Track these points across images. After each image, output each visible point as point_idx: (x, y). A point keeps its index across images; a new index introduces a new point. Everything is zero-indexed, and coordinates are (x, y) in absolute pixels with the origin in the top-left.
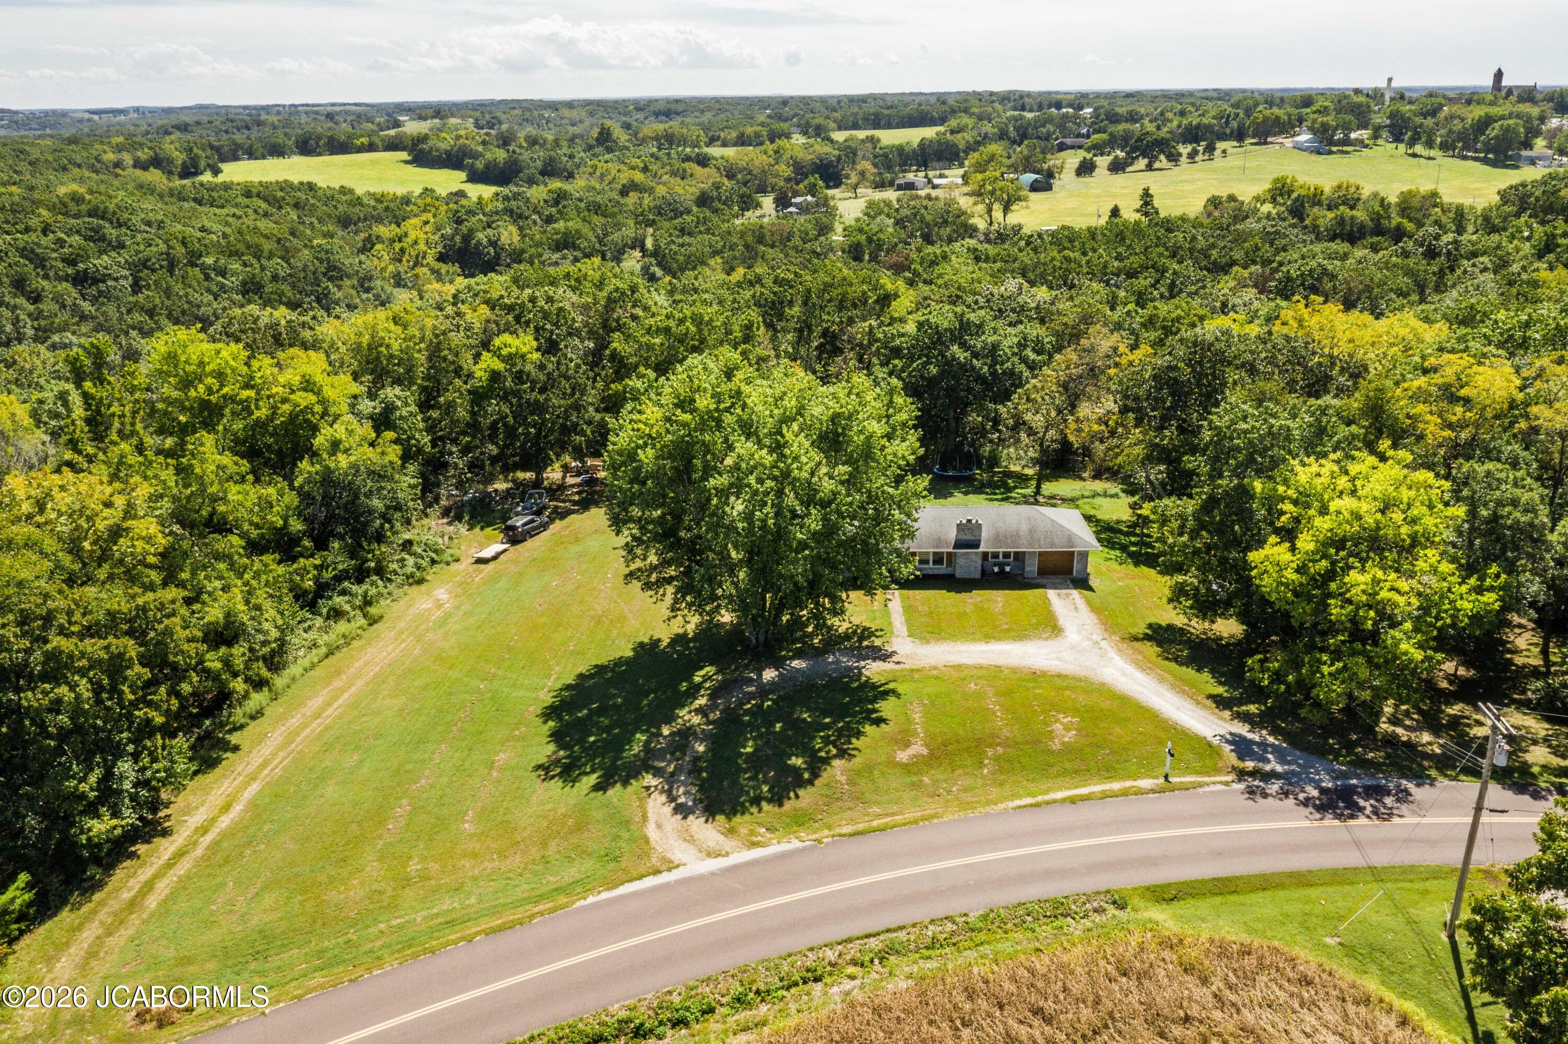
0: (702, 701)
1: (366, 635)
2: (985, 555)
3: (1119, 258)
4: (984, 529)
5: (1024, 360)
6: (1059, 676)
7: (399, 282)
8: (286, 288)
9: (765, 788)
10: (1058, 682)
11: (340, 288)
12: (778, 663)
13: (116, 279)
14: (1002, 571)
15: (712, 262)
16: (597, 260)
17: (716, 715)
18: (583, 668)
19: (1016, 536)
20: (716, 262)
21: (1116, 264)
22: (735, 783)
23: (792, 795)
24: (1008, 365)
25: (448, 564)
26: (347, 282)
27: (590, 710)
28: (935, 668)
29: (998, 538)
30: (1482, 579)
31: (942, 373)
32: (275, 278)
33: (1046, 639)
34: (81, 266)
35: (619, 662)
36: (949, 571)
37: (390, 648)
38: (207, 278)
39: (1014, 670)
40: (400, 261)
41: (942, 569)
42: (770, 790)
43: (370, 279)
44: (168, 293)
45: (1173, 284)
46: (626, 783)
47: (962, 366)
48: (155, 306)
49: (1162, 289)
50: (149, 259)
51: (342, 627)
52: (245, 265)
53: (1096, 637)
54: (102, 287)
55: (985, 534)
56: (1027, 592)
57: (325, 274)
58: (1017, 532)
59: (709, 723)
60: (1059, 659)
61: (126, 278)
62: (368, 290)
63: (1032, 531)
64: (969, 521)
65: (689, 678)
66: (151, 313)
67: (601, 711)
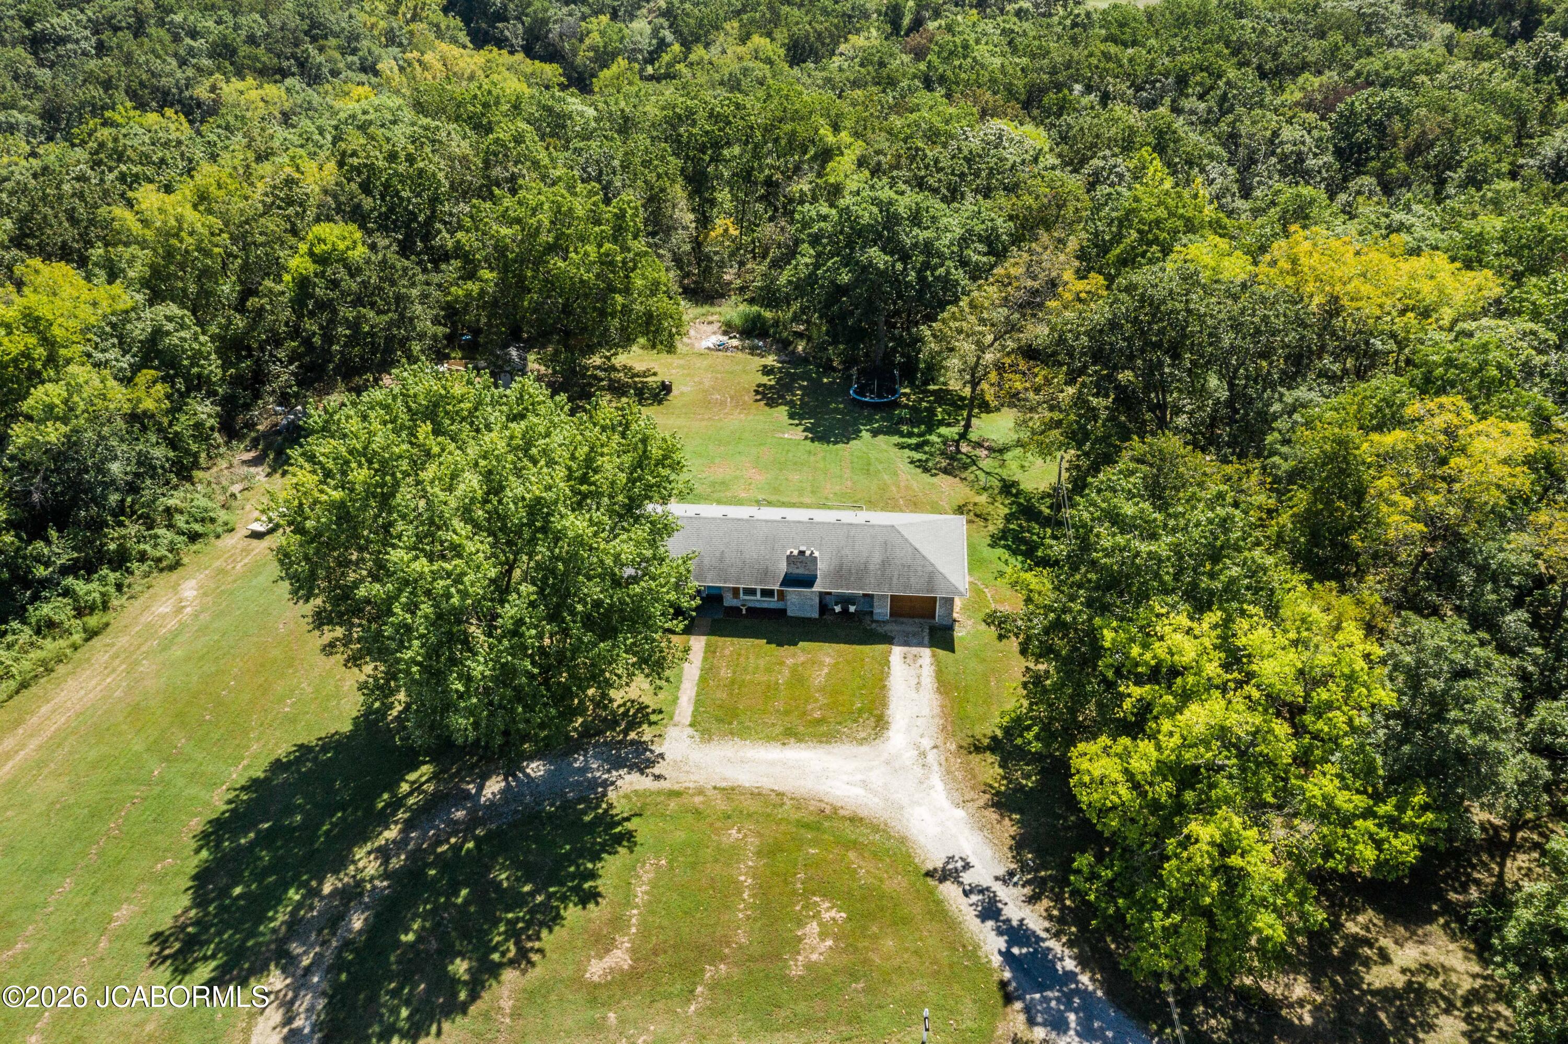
0: (392, 833)
1: (78, 655)
2: (822, 595)
3: (1172, 53)
4: (819, 565)
5: (964, 263)
6: (855, 820)
7: (391, 39)
8: (261, 51)
9: (404, 1013)
10: (849, 832)
11: (321, 49)
12: (511, 768)
13: (77, 42)
14: (845, 611)
15: (727, 26)
16: (605, 19)
17: (396, 863)
18: (282, 750)
19: (862, 572)
20: (733, 26)
21: (1166, 61)
22: (373, 999)
23: (434, 1028)
24: (941, 271)
25: (218, 537)
26: (332, 42)
27: (258, 833)
28: (700, 792)
29: (840, 573)
30: (1401, 807)
31: (856, 283)
32: (252, 40)
33: (862, 741)
34: (38, 26)
35: (328, 743)
36: (780, 605)
37: (94, 682)
38: (176, 39)
39: (799, 803)
40: (395, 13)
41: (772, 603)
42: (409, 1018)
43: (357, 38)
44: (128, 60)
45: (1224, 97)
46: (243, 982)
47: (882, 273)
48: (110, 78)
49: (1212, 103)
50: (113, 17)
51: (50, 646)
52: (219, 22)
53: (927, 743)
54: (61, 50)
55: (822, 567)
56: (866, 649)
57: (306, 33)
58: (866, 564)
59: (386, 876)
60: (864, 784)
61: (86, 38)
62: (354, 51)
63: (885, 563)
64: (802, 553)
65: (392, 786)
66: (107, 85)
67: (265, 840)
